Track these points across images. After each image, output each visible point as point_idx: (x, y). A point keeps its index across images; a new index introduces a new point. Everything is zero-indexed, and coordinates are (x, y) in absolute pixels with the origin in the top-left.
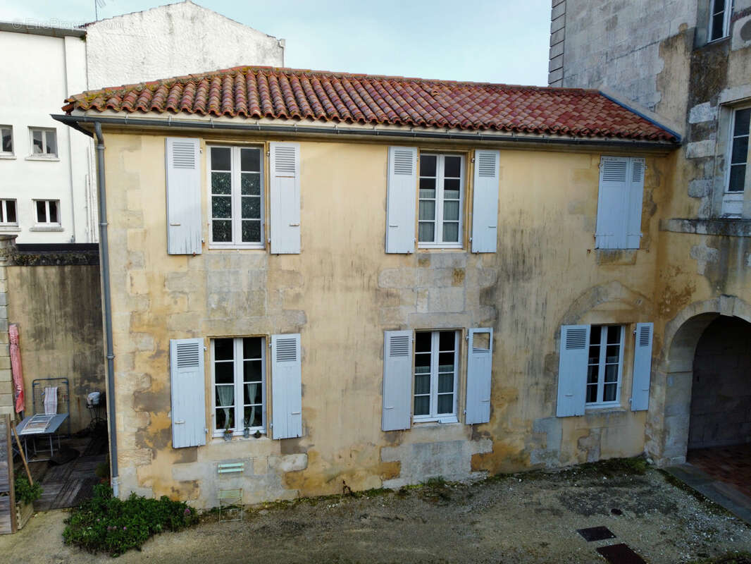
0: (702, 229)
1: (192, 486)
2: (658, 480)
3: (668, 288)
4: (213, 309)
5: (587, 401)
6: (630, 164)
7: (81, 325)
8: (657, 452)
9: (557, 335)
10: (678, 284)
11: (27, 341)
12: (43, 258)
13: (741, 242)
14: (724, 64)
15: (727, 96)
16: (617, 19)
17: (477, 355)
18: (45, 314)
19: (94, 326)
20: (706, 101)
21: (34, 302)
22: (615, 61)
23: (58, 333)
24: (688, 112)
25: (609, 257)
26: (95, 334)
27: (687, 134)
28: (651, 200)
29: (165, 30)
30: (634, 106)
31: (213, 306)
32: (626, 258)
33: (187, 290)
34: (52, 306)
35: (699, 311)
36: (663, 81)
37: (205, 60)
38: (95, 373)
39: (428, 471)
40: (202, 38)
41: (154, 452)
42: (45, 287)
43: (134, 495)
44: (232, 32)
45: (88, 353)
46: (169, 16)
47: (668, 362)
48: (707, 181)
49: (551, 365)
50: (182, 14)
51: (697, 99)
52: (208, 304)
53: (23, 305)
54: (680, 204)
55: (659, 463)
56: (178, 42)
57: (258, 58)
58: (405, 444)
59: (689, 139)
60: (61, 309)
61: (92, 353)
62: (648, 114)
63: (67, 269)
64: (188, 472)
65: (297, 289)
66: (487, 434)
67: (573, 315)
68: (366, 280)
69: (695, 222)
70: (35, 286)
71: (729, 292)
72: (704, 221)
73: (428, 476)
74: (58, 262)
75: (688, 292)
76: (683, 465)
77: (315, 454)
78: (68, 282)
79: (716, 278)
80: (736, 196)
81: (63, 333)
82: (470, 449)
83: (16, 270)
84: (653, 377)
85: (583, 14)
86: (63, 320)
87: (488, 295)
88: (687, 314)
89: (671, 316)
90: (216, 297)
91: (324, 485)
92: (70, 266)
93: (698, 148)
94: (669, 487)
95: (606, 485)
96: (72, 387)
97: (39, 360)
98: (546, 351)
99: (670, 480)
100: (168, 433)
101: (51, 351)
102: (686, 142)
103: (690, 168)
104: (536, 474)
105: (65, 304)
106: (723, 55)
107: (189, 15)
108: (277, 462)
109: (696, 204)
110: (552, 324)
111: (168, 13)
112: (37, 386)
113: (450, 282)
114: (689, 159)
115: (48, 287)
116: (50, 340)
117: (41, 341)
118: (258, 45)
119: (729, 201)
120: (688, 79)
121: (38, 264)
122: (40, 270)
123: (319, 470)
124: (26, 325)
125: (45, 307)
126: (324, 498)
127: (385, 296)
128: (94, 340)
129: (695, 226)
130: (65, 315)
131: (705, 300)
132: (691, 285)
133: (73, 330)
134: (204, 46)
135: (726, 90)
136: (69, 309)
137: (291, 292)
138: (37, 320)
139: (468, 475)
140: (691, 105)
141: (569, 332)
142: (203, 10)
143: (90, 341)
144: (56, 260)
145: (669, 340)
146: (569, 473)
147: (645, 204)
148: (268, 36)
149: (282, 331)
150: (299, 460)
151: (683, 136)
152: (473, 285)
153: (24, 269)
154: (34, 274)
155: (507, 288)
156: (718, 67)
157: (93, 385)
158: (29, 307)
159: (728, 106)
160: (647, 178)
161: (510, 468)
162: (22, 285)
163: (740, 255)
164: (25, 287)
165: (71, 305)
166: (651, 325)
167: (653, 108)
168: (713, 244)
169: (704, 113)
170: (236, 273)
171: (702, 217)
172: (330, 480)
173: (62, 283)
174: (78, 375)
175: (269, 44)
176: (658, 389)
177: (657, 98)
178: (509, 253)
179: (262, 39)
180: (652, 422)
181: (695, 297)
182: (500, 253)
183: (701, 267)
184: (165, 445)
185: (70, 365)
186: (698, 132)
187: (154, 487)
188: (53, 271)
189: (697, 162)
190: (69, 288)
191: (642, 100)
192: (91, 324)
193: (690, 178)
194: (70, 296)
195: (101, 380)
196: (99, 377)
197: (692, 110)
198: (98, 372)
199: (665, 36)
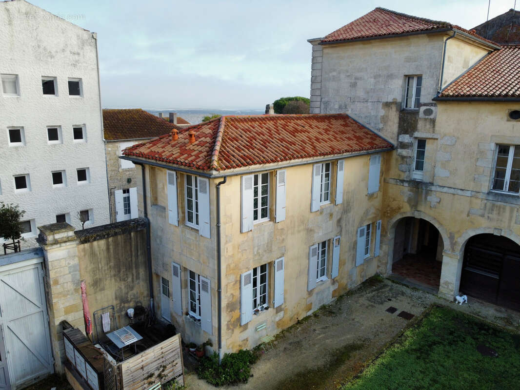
0: (406, 184)
1: (246, 341)
2: (390, 283)
3: (389, 206)
5: (366, 254)
6: (377, 156)
7: (119, 272)
8: (384, 271)
9: (357, 232)
10: (394, 205)
11: (91, 290)
12: (98, 236)
13: (424, 191)
14: (416, 122)
15: (416, 134)
16: (356, 83)
17: (336, 248)
18: (99, 270)
19: (126, 270)
20: (407, 134)
21: (92, 264)
22: (356, 103)
23: (106, 280)
24: (398, 136)
25: (371, 196)
26: (127, 274)
27: (398, 144)
29: (5, 22)
30: (368, 126)
32: (375, 196)
33: (246, 248)
34: (103, 264)
35: (405, 216)
36: (384, 120)
37: (39, 46)
38: (127, 297)
39: (320, 304)
40: (36, 29)
41: (233, 331)
42: (98, 253)
44: (58, 26)
45: (123, 287)
46: (8, 10)
47: (389, 235)
48: (408, 166)
49: (355, 245)
50: (17, 9)
51: (403, 132)
52: (254, 253)
53: (86, 268)
54: (394, 172)
55: (385, 276)
56: (16, 32)
57: (79, 46)
58: (314, 295)
59: (399, 147)
60: (107, 264)
61: (125, 287)
62: (376, 132)
63: (110, 239)
64: (245, 335)
65: (283, 237)
66: (337, 281)
67: (361, 224)
68: (304, 225)
69: (403, 181)
70: (93, 254)
71: (419, 209)
72: (407, 181)
73: (321, 305)
74: (106, 236)
75: (399, 208)
76: (392, 274)
77: (287, 309)
78: (111, 247)
79: (413, 204)
80: (419, 172)
81: (109, 279)
82: (332, 289)
83: (82, 246)
84: (381, 242)
85: (334, 74)
86: (109, 271)
87: (339, 221)
88: (399, 217)
89: (391, 218)
90: (256, 249)
91: (289, 322)
92: (112, 238)
93: (404, 152)
95: (376, 290)
96: (116, 309)
97: (96, 300)
98: (354, 240)
99: (393, 282)
100: (239, 319)
101: (103, 291)
102: (397, 148)
103: (400, 159)
104: (350, 293)
105: (110, 261)
106: (415, 118)
107: (24, 11)
108: (275, 318)
109: (402, 174)
110: (355, 228)
111: (6, 8)
112: (96, 315)
113: (329, 219)
114: (399, 155)
115: (100, 254)
116: (102, 285)
117: (97, 287)
118: (78, 36)
119: (416, 174)
120: (398, 122)
121: (95, 240)
122: (95, 243)
123: (289, 314)
124: (88, 279)
125: (98, 265)
126: (291, 328)
127: (310, 231)
128: (126, 279)
129: (403, 183)
130: (110, 267)
131: (407, 211)
132: (401, 205)
133: (115, 276)
134: (37, 35)
135: (417, 132)
136: (112, 264)
137: (281, 238)
138: (95, 275)
139: (331, 300)
140: (399, 134)
141: (360, 231)
142: (34, 8)
143: (124, 280)
144: (105, 236)
145: (390, 227)
146: (361, 288)
147: (381, 172)
148: (85, 30)
149: (278, 257)
150: (281, 314)
151: (396, 145)
152: (335, 219)
153: (87, 245)
154: (92, 247)
155: (344, 216)
156: (413, 122)
157: (126, 305)
158: (89, 268)
159: (416, 138)
160: (382, 161)
161: (342, 293)
162: (85, 255)
163: (424, 196)
164: (87, 256)
165: (113, 261)
166: (380, 221)
167: (379, 130)
168: (411, 191)
169: (406, 138)
170: (263, 235)
171: (405, 179)
172: (291, 319)
173: (108, 249)
174: (118, 302)
175: (86, 36)
176: (384, 246)
177: (381, 126)
178: (345, 202)
179: (81, 32)
180: (381, 260)
181: (402, 210)
182: (343, 204)
183: (406, 199)
184: (237, 325)
185: (114, 297)
186: (403, 146)
187: (232, 348)
188: (102, 242)
189: (403, 157)
190: (112, 251)
191: (372, 125)
192: (124, 270)
193: (400, 163)
194: (112, 256)
195: (131, 301)
196: (129, 299)
197: (400, 136)
198: (129, 296)
199: (385, 100)
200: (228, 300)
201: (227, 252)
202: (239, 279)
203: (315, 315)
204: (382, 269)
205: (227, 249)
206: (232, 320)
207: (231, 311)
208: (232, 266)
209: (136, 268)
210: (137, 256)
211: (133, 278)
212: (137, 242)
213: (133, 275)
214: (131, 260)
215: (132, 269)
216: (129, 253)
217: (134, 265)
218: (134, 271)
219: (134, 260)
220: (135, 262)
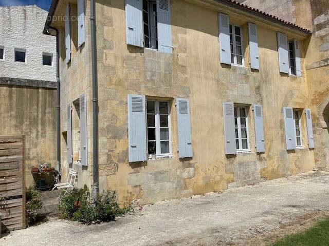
3: (316, 91)
4: (148, 80)
7: (21, 123)
9: (282, 111)
19: (30, 124)
20: (322, 14)
23: (5, 128)
24: (313, 20)
25: (293, 79)
26: (30, 129)
27: (314, 28)
31: (148, 78)
32: (298, 80)
33: (135, 67)
36: (296, 13)
49: (282, 123)
51: (317, 15)
52: (146, 77)
58: (235, 163)
59: (316, 30)
60: (8, 112)
64: (137, 179)
65: (186, 76)
66: (264, 158)
67: (286, 103)
68: (213, 75)
69: (326, 61)
77: (198, 168)
78: (14, 95)
82: (259, 166)
86: (9, 119)
87: (258, 89)
89: (320, 103)
90: (149, 74)
93: (323, 32)
98: (279, 118)
100: (126, 154)
102: (314, 32)
103: (319, 41)
105: (11, 110)
109: (325, 53)
110: (280, 107)
113: (244, 81)
114: (317, 37)
128: (29, 133)
133: (16, 126)
136: (13, 113)
137: (183, 77)
149: (180, 97)
150: (191, 171)
151: (312, 30)
152: (252, 85)
165: (15, 110)
169: (321, 19)
170: (159, 62)
184: (124, 161)
186: (320, 27)
189: (322, 37)
192: (28, 123)
194: (14, 105)
195: (33, 159)
196: (31, 157)
198: (31, 154)
202: (125, 100)
205: (106, 56)
206: (116, 151)
207: (113, 138)
209: (42, 126)
210: (44, 113)
211: (37, 135)
212: (46, 99)
213: (38, 132)
214: (37, 116)
215: (37, 125)
217: (40, 121)
218: (40, 128)
219: (40, 116)
220: (42, 119)
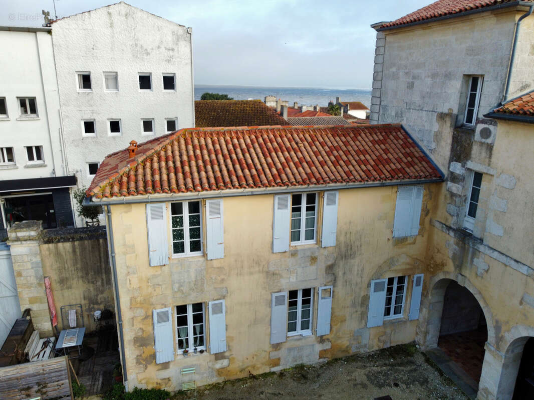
0: (452, 234)
1: (167, 381)
3: (432, 258)
4: (176, 291)
5: (385, 316)
6: (415, 190)
7: (87, 274)
8: (421, 342)
9: (369, 285)
10: (438, 258)
11: (56, 286)
12: (61, 238)
13: (471, 250)
14: (470, 146)
15: (470, 164)
16: (414, 84)
17: (323, 300)
18: (65, 269)
19: (95, 274)
20: (459, 162)
21: (58, 263)
22: (411, 110)
23: (73, 279)
24: (449, 163)
25: (400, 241)
26: (96, 278)
27: (448, 176)
28: (426, 208)
29: (107, 25)
30: (420, 143)
31: (176, 290)
32: (410, 241)
33: (160, 283)
34: (69, 265)
35: (447, 277)
36: (438, 136)
37: (136, 45)
38: (97, 299)
39: (296, 361)
40: (134, 29)
41: (146, 366)
42: (64, 254)
43: (136, 388)
44: (155, 24)
45: (92, 289)
46: (109, 14)
47: (430, 297)
48: (456, 208)
49: (365, 301)
50: (118, 12)
51: (455, 158)
52: (173, 290)
53: (52, 266)
54: (441, 214)
55: (423, 348)
56: (117, 32)
57: (173, 41)
58: (283, 349)
59: (449, 179)
60: (74, 265)
61: (94, 289)
62: (428, 152)
63: (76, 243)
64: (165, 374)
65: (223, 277)
66: (328, 339)
67: (378, 274)
68: (261, 268)
69: (449, 228)
70: (58, 254)
71: (463, 274)
72: (454, 230)
73: (296, 363)
74: (71, 240)
75: (443, 265)
76: (435, 349)
77: (234, 359)
78: (78, 250)
79: (457, 263)
80: (471, 219)
81: (76, 279)
82: (319, 348)
83: (46, 246)
84: (422, 303)
85: (394, 69)
86: (76, 272)
87: (330, 268)
88: (441, 276)
89: (433, 274)
90: (177, 285)
91: (238, 373)
92: (78, 242)
93: (455, 187)
94: (425, 365)
95: (392, 365)
96: (84, 308)
97: (63, 296)
98: (362, 294)
100: (153, 356)
101: (70, 290)
102: (447, 180)
103: (448, 196)
104: (353, 358)
105: (77, 263)
106: (470, 140)
107: (123, 13)
108: (213, 365)
109: (450, 218)
110: (365, 281)
111: (108, 12)
112: (63, 310)
113: (309, 264)
114: (448, 191)
115: (65, 254)
116: (69, 283)
117: (64, 285)
118: (173, 32)
119: (467, 221)
120: (451, 144)
121: (59, 241)
122: (60, 245)
123: (236, 366)
124: (54, 276)
125: (64, 265)
126: (239, 380)
127: (271, 275)
128: (95, 282)
129: (449, 231)
130: (77, 269)
131: (450, 272)
132: (445, 261)
133: (82, 277)
134: (135, 35)
135: (470, 161)
136: (79, 266)
137: (219, 278)
138: (61, 273)
139: (317, 361)
140: (451, 160)
141: (376, 284)
142: (133, 9)
143: (93, 283)
144: (69, 239)
145: (432, 286)
146: (372, 356)
147: (423, 210)
148: (180, 26)
149: (215, 299)
150: (225, 362)
151: (446, 176)
152: (322, 264)
153: (51, 245)
154: (57, 248)
155: (341, 264)
156: (467, 145)
157: (96, 306)
158: (55, 267)
159: (469, 170)
160: (425, 196)
161: (340, 355)
162: (50, 254)
163: (470, 256)
164: (52, 255)
165: (80, 263)
166: (422, 275)
167: (431, 150)
168: (457, 244)
169: (457, 168)
170: (188, 271)
171: (452, 226)
172: (242, 371)
173: (74, 251)
174: (87, 302)
175: (181, 31)
176: (424, 310)
177: (433, 146)
178: (343, 245)
179: (176, 28)
180: (420, 326)
181: (446, 269)
182: (338, 246)
183: (451, 255)
184: (152, 362)
185: (82, 296)
186: (454, 178)
187: (147, 383)
188: (68, 245)
189: (453, 195)
190: (78, 253)
191: (425, 142)
192: (93, 273)
193: (448, 202)
194: (79, 258)
195: (101, 303)
196: (99, 302)
197: (452, 163)
198: (99, 299)
199: (440, 110)
200: (136, 334)
201: (130, 284)
202: (151, 314)
203: (282, 374)
204: (419, 339)
205: (130, 281)
206: (144, 356)
207: (141, 346)
208: (139, 299)
209: (106, 274)
211: (102, 283)
213: (102, 280)
214: (101, 266)
215: (102, 273)
216: (98, 258)
217: (103, 271)
218: (104, 276)
219: (103, 266)
220: (105, 268)
